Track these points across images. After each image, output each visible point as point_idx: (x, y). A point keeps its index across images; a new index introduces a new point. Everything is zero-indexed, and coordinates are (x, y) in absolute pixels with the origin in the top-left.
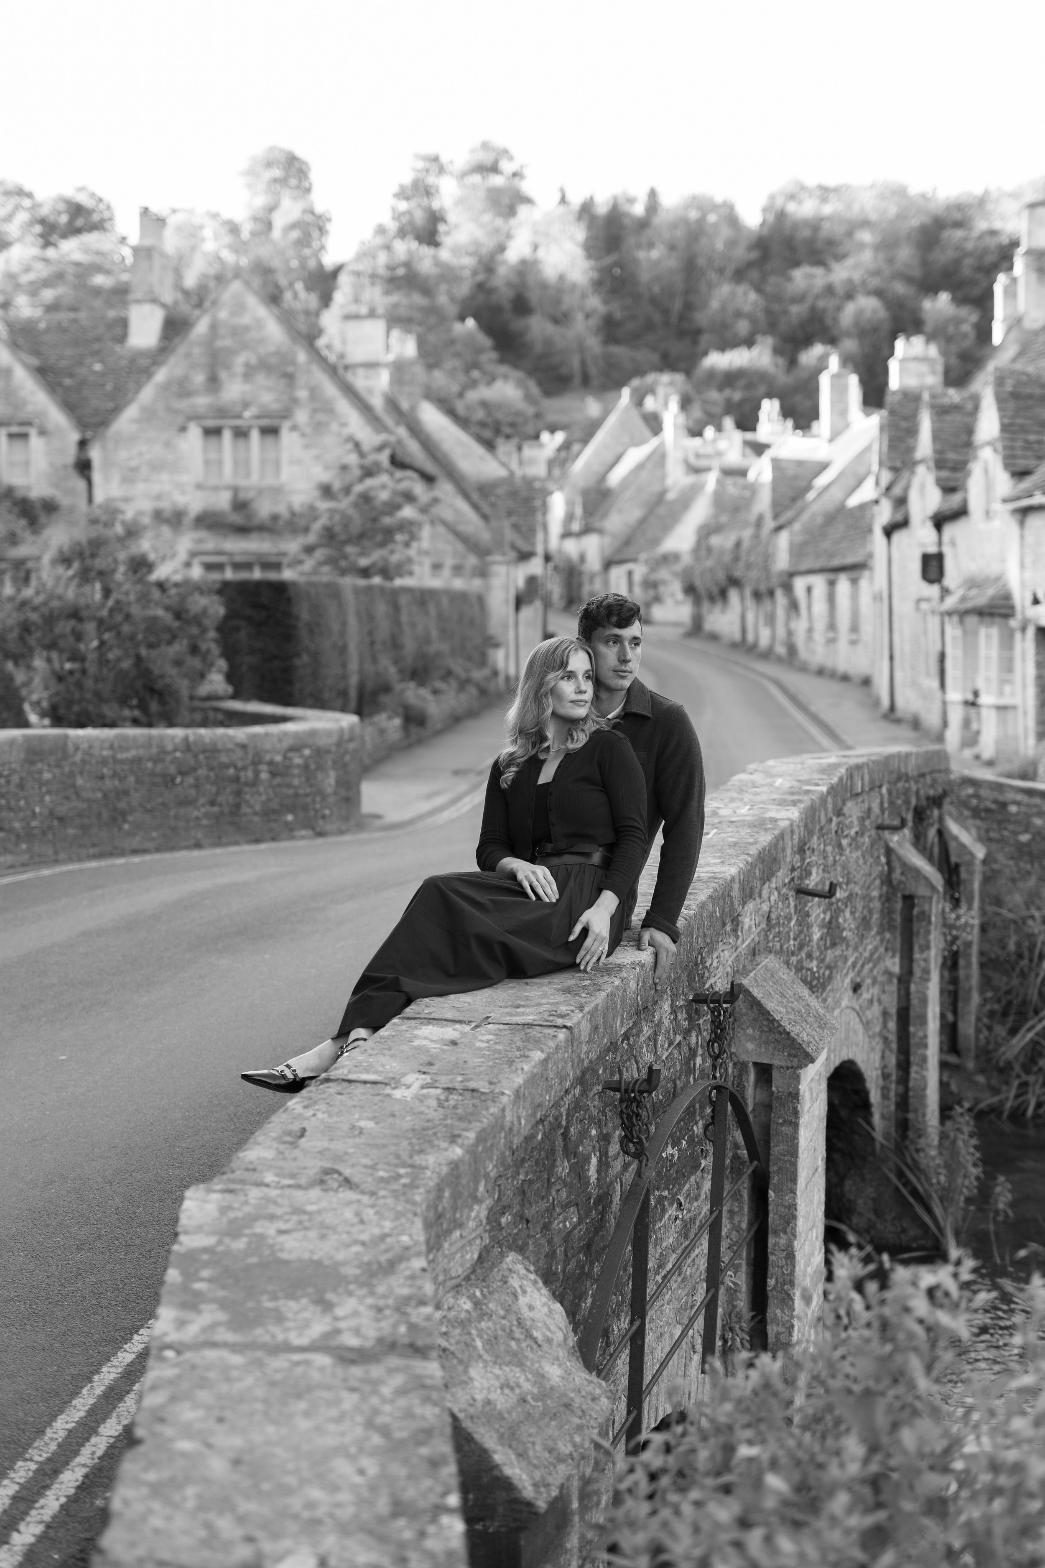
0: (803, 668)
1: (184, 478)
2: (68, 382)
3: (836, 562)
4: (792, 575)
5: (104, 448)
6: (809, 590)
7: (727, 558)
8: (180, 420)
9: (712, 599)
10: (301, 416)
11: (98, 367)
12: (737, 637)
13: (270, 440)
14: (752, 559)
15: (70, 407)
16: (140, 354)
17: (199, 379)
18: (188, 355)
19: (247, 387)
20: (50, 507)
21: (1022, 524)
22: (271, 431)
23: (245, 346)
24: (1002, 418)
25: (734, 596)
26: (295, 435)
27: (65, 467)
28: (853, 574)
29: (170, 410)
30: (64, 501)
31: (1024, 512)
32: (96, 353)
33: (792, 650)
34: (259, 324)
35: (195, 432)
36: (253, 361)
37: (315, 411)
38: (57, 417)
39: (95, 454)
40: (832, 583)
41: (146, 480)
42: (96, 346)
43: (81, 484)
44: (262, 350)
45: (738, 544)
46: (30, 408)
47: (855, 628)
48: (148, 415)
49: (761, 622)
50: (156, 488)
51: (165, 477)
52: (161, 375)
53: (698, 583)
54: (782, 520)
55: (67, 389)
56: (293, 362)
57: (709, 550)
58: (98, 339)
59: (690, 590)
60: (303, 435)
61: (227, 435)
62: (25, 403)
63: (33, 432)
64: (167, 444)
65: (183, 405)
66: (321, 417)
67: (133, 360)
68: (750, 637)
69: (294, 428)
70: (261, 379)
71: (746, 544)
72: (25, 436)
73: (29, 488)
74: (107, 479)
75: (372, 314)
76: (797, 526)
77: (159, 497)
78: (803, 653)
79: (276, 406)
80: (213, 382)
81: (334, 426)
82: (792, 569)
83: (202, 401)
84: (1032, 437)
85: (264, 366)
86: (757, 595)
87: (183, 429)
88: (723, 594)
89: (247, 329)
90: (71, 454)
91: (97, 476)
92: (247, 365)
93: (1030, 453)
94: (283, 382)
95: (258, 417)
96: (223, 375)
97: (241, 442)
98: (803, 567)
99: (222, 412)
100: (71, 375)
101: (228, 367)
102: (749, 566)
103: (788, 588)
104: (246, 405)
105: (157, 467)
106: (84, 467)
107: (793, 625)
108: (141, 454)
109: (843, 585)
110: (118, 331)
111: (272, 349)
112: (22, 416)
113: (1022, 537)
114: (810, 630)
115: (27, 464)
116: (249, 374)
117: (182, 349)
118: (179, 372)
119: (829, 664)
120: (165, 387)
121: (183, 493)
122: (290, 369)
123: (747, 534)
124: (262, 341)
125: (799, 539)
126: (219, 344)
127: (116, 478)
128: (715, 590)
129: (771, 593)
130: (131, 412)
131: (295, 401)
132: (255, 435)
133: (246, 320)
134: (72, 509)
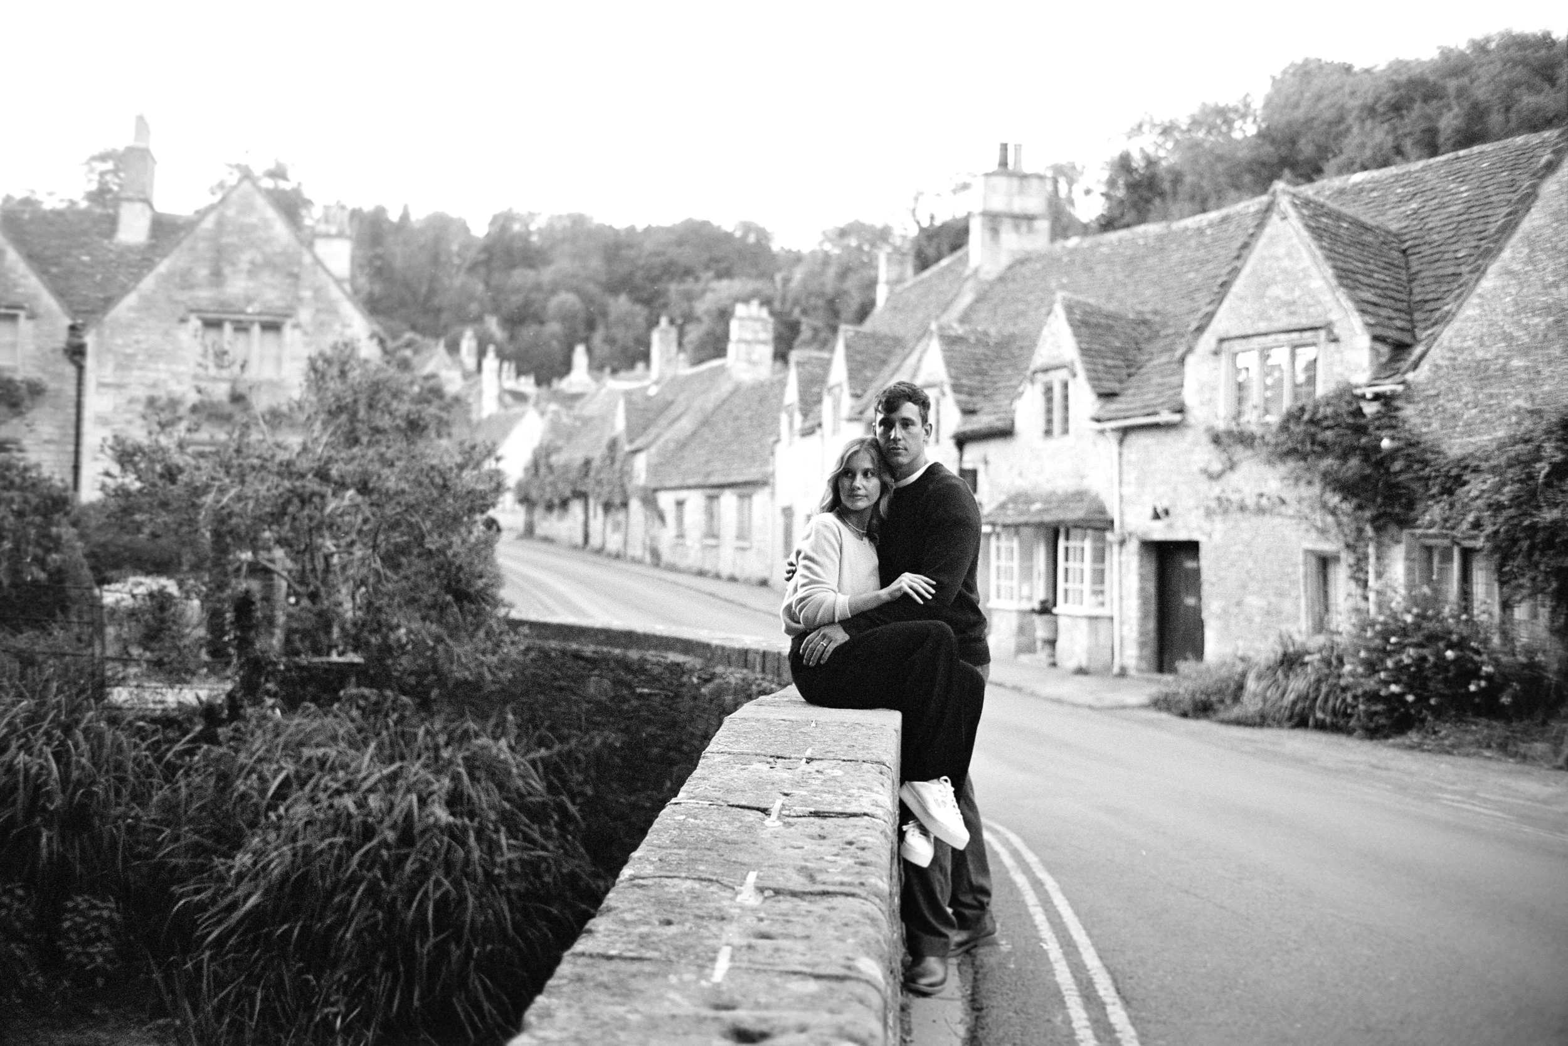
0: (672, 568)
1: (182, 368)
2: (54, 270)
3: (715, 480)
4: (655, 490)
5: (99, 334)
6: (680, 504)
7: (573, 475)
8: (181, 312)
9: (550, 507)
10: (305, 315)
11: (86, 258)
12: (579, 540)
13: (270, 337)
14: (602, 476)
15: (60, 294)
16: (130, 249)
17: (203, 272)
18: (192, 249)
19: (251, 284)
20: (36, 390)
21: (1121, 442)
22: (272, 327)
23: (252, 245)
24: (1079, 343)
25: (576, 507)
26: (297, 333)
27: (54, 351)
28: (745, 491)
29: (170, 300)
30: (52, 385)
31: (1125, 432)
32: (83, 246)
33: (655, 554)
34: (267, 224)
35: (195, 323)
36: (259, 258)
37: (318, 311)
38: (48, 301)
39: (90, 339)
40: (712, 498)
41: (141, 368)
42: (84, 239)
43: (70, 370)
44: (268, 249)
45: (587, 463)
46: (20, 290)
47: (741, 536)
48: (147, 305)
49: (609, 528)
50: (152, 376)
51: (162, 366)
52: (163, 267)
53: (534, 494)
54: (638, 443)
55: (56, 276)
56: (299, 263)
57: (550, 468)
58: (85, 233)
59: (526, 500)
60: (306, 333)
61: (228, 328)
62: (16, 286)
63: (22, 314)
64: (166, 333)
65: (183, 296)
66: (323, 317)
67: (121, 255)
68: (595, 541)
69: (296, 326)
70: (266, 277)
71: (596, 464)
72: (13, 318)
73: (15, 370)
74: (100, 364)
75: (340, 235)
76: (653, 450)
77: (154, 385)
78: (666, 556)
79: (281, 304)
80: (217, 276)
81: (337, 327)
82: (653, 485)
83: (204, 295)
84: (1109, 362)
85: (270, 264)
86: (607, 507)
87: (183, 320)
88: (564, 504)
89: (254, 227)
90: (62, 338)
91: (90, 362)
92: (252, 263)
93: (1110, 376)
94: (288, 281)
95: (260, 314)
96: (227, 270)
97: (242, 337)
98: (668, 484)
99: (224, 306)
100: (57, 265)
101: (233, 264)
102: (599, 482)
103: (649, 500)
104: (249, 301)
105: (153, 356)
106: (76, 353)
107: (653, 532)
108: (137, 342)
109: (728, 500)
110: (106, 226)
111: (278, 249)
112: (12, 299)
113: (1120, 454)
114: (681, 536)
115: (13, 346)
116: (254, 271)
117: (186, 244)
118: (182, 264)
119: (707, 566)
120: (167, 278)
121: (179, 383)
122: (296, 270)
123: (598, 455)
124: (268, 241)
125: (655, 460)
126: (225, 240)
127: (110, 365)
128: (556, 501)
129: (625, 505)
130: (131, 299)
131: (300, 300)
132: (256, 329)
133: (254, 219)
134: (58, 393)
